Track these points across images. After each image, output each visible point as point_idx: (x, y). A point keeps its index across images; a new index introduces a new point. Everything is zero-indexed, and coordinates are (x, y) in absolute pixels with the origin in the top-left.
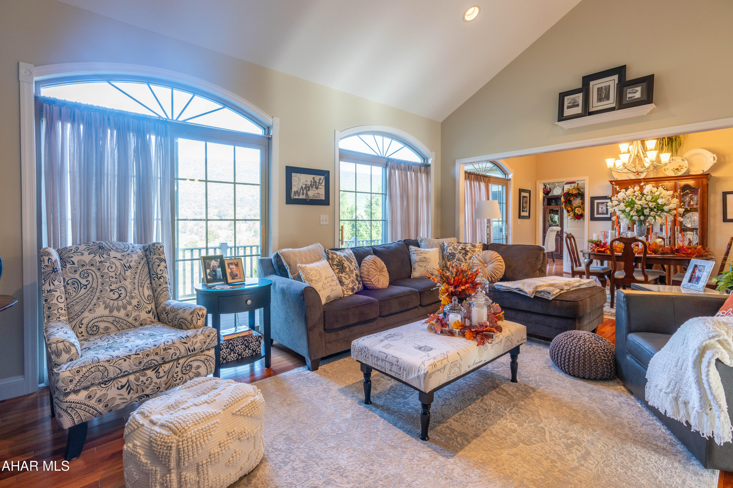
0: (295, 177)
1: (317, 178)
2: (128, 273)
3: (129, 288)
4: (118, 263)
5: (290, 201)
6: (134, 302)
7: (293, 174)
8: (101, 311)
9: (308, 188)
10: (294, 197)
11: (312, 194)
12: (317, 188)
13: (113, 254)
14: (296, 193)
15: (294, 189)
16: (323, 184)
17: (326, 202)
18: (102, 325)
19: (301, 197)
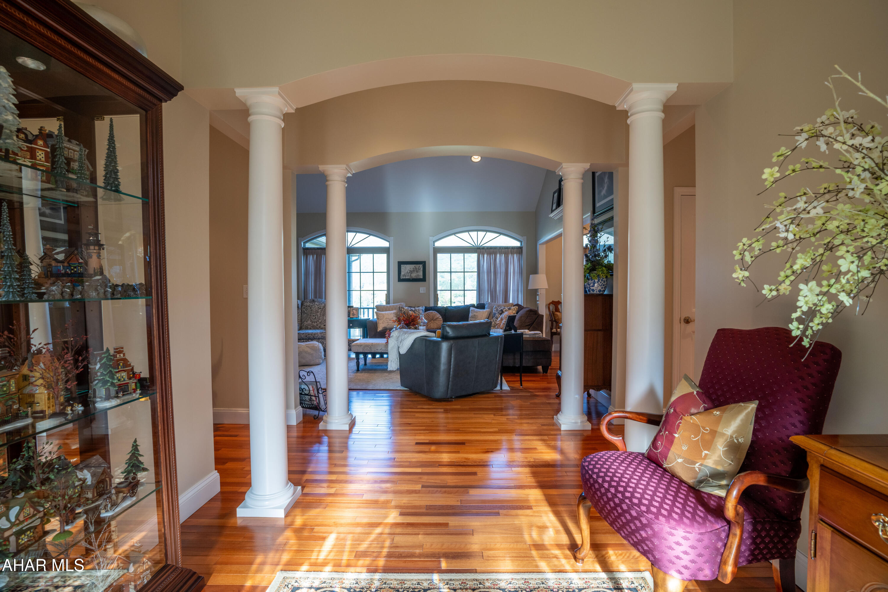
0: (403, 267)
1: (417, 266)
2: (319, 310)
3: (319, 315)
4: (317, 306)
5: (400, 280)
6: (320, 321)
7: (402, 265)
8: (309, 322)
9: (411, 272)
10: (402, 277)
11: (414, 275)
12: (417, 272)
13: (316, 303)
14: (404, 275)
15: (402, 273)
16: (422, 269)
17: (424, 279)
18: (309, 327)
19: (407, 278)
